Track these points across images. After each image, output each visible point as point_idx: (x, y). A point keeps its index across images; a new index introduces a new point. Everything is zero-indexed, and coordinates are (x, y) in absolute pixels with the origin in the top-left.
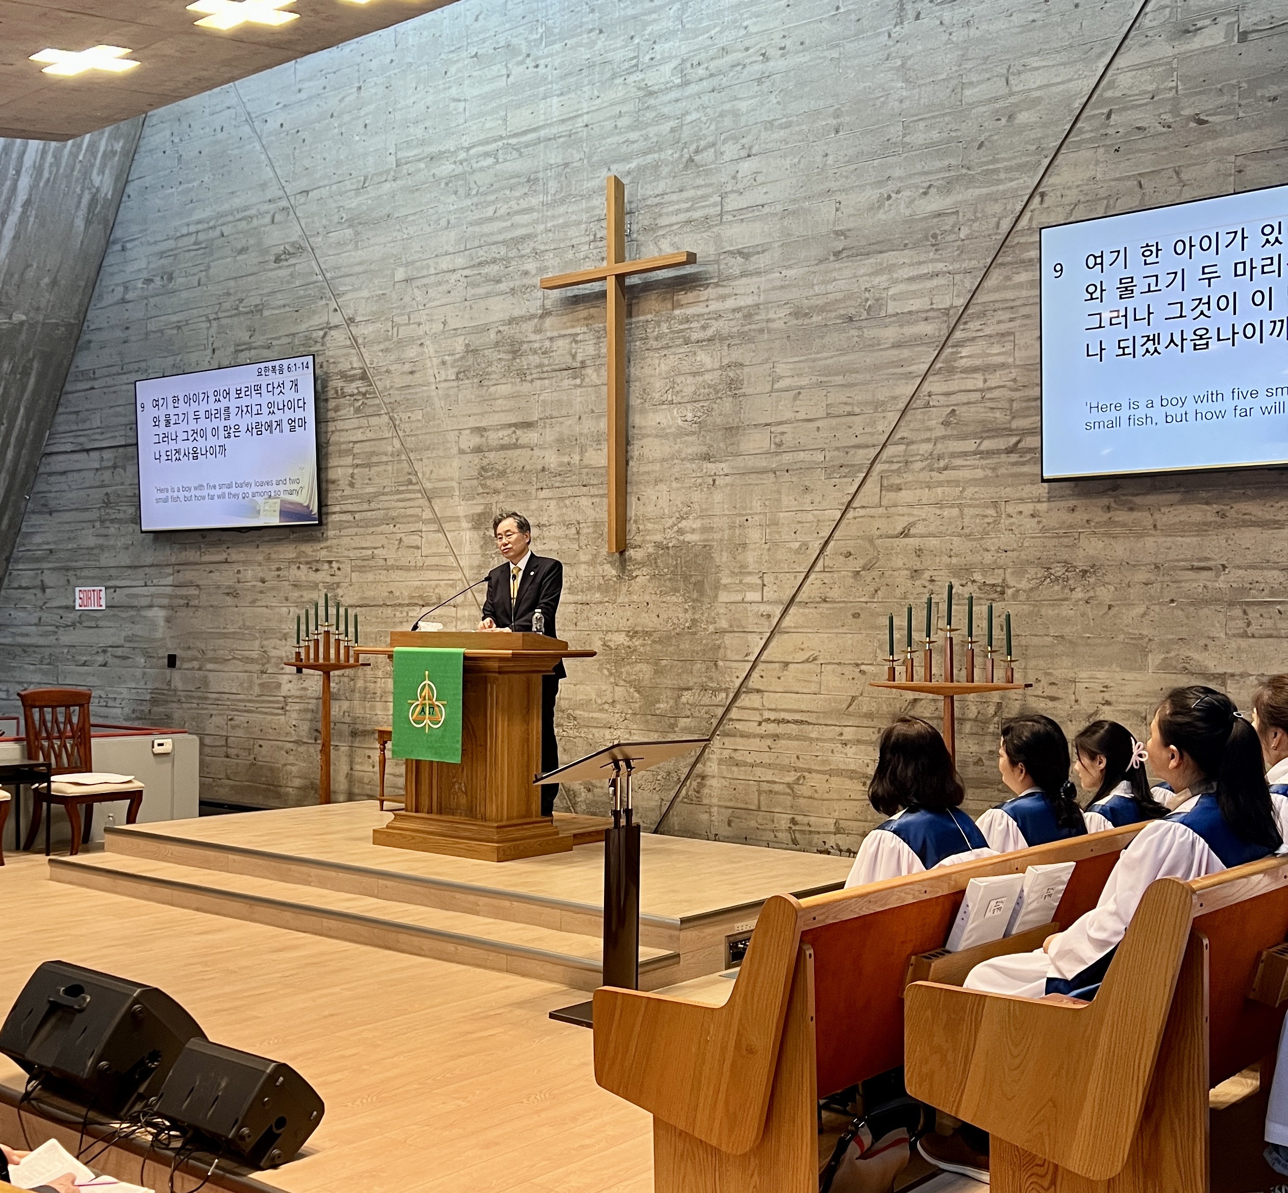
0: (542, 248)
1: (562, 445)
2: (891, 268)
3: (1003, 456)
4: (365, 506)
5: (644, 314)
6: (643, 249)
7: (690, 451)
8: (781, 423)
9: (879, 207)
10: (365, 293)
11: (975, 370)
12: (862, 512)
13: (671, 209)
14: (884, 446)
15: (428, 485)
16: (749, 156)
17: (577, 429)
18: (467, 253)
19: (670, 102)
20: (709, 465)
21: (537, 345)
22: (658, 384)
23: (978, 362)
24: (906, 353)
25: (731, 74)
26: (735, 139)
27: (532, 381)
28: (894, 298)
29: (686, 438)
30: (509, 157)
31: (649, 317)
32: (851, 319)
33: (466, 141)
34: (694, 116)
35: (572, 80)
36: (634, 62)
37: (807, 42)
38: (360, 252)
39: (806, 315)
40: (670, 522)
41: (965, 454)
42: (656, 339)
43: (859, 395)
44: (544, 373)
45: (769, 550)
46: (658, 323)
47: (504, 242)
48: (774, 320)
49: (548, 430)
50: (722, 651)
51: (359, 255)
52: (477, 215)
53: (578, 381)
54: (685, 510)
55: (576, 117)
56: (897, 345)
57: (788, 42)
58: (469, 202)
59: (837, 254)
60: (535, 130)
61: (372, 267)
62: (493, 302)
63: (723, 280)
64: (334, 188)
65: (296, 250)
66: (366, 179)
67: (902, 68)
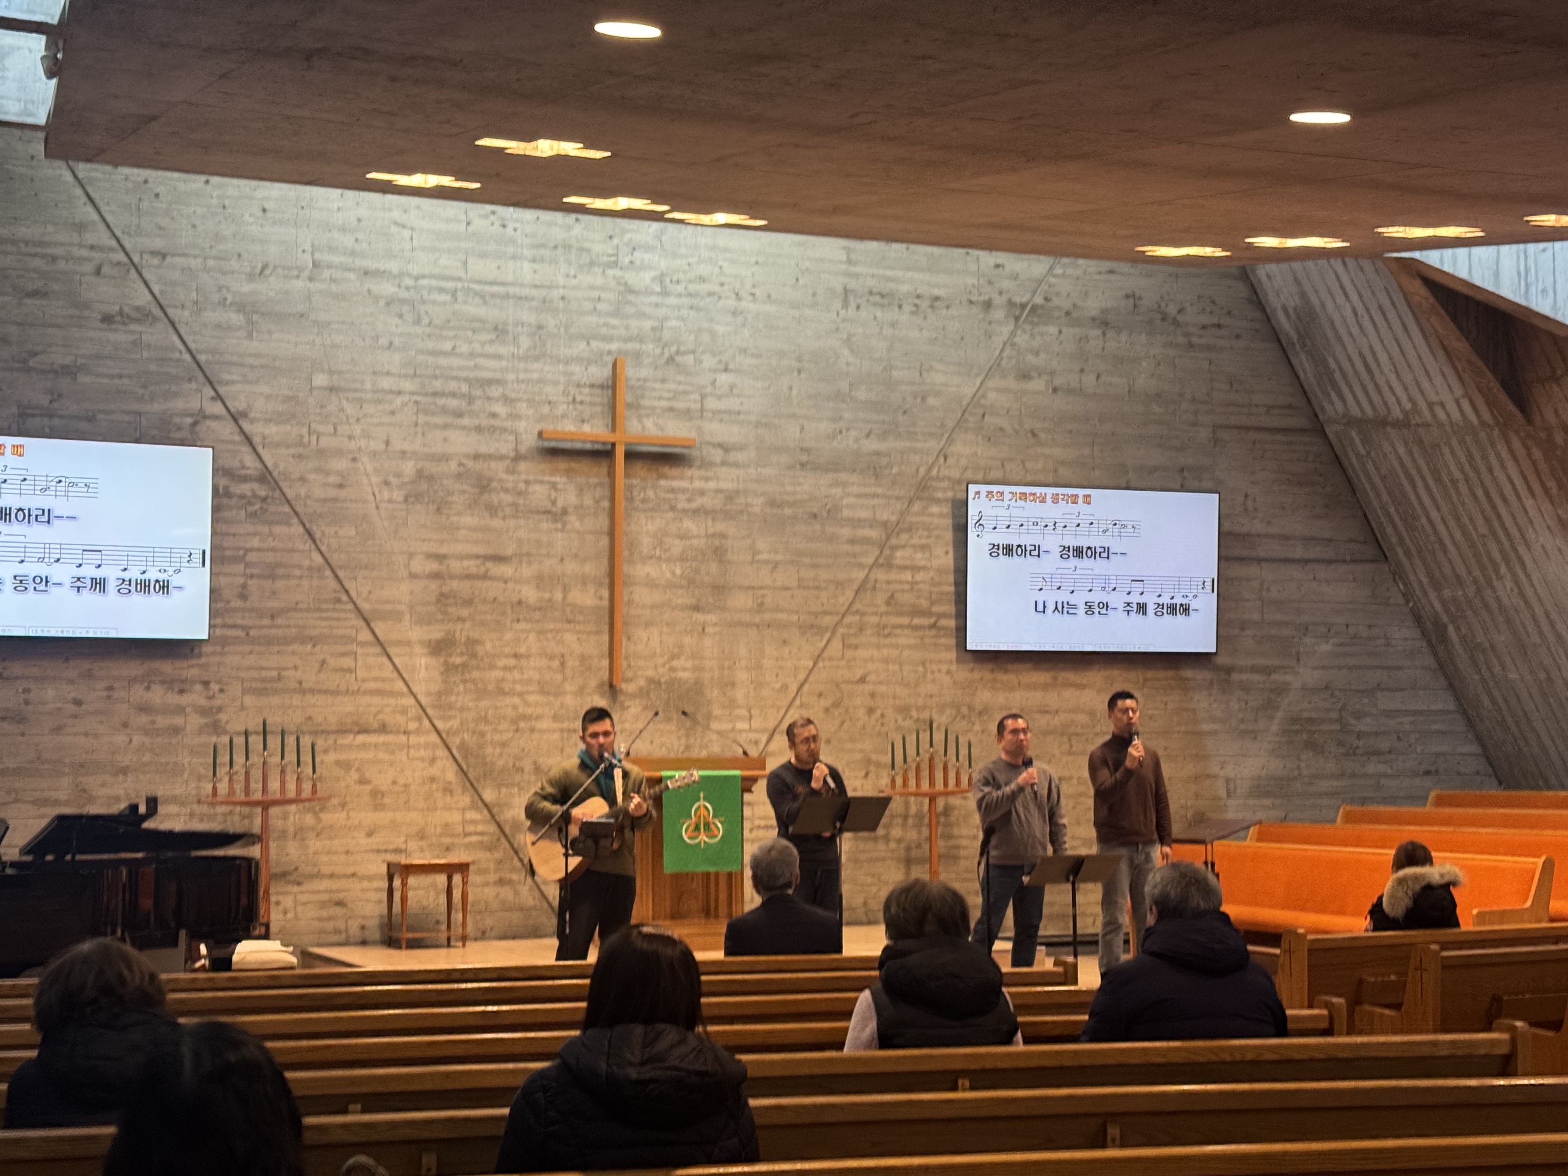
0: (514, 395)
1: (540, 581)
2: (844, 485)
3: (927, 632)
7: (679, 601)
8: (762, 588)
9: (834, 438)
11: (905, 568)
12: (828, 663)
13: (654, 394)
14: (843, 616)
15: (365, 606)
16: (726, 370)
18: (417, 380)
19: (650, 304)
20: (699, 615)
21: (510, 485)
22: (646, 541)
23: (908, 563)
24: (857, 548)
25: (708, 300)
26: (712, 353)
27: (504, 518)
28: (847, 506)
29: (676, 590)
30: (469, 299)
31: (635, 481)
32: (815, 516)
33: (414, 269)
34: (673, 323)
35: (547, 253)
36: (613, 259)
37: (773, 297)
38: (255, 344)
39: (779, 506)
40: (660, 661)
41: (901, 626)
42: (643, 501)
43: (824, 575)
45: (755, 689)
46: (645, 489)
47: (466, 380)
48: (751, 505)
49: (524, 565)
51: (255, 346)
52: (430, 345)
53: (559, 526)
54: (676, 651)
55: (550, 286)
56: (852, 541)
57: (757, 291)
58: (418, 330)
59: (803, 465)
60: (503, 284)
61: (277, 363)
62: (452, 434)
63: (706, 464)
64: (211, 263)
65: (143, 316)
66: (265, 267)
67: (848, 341)
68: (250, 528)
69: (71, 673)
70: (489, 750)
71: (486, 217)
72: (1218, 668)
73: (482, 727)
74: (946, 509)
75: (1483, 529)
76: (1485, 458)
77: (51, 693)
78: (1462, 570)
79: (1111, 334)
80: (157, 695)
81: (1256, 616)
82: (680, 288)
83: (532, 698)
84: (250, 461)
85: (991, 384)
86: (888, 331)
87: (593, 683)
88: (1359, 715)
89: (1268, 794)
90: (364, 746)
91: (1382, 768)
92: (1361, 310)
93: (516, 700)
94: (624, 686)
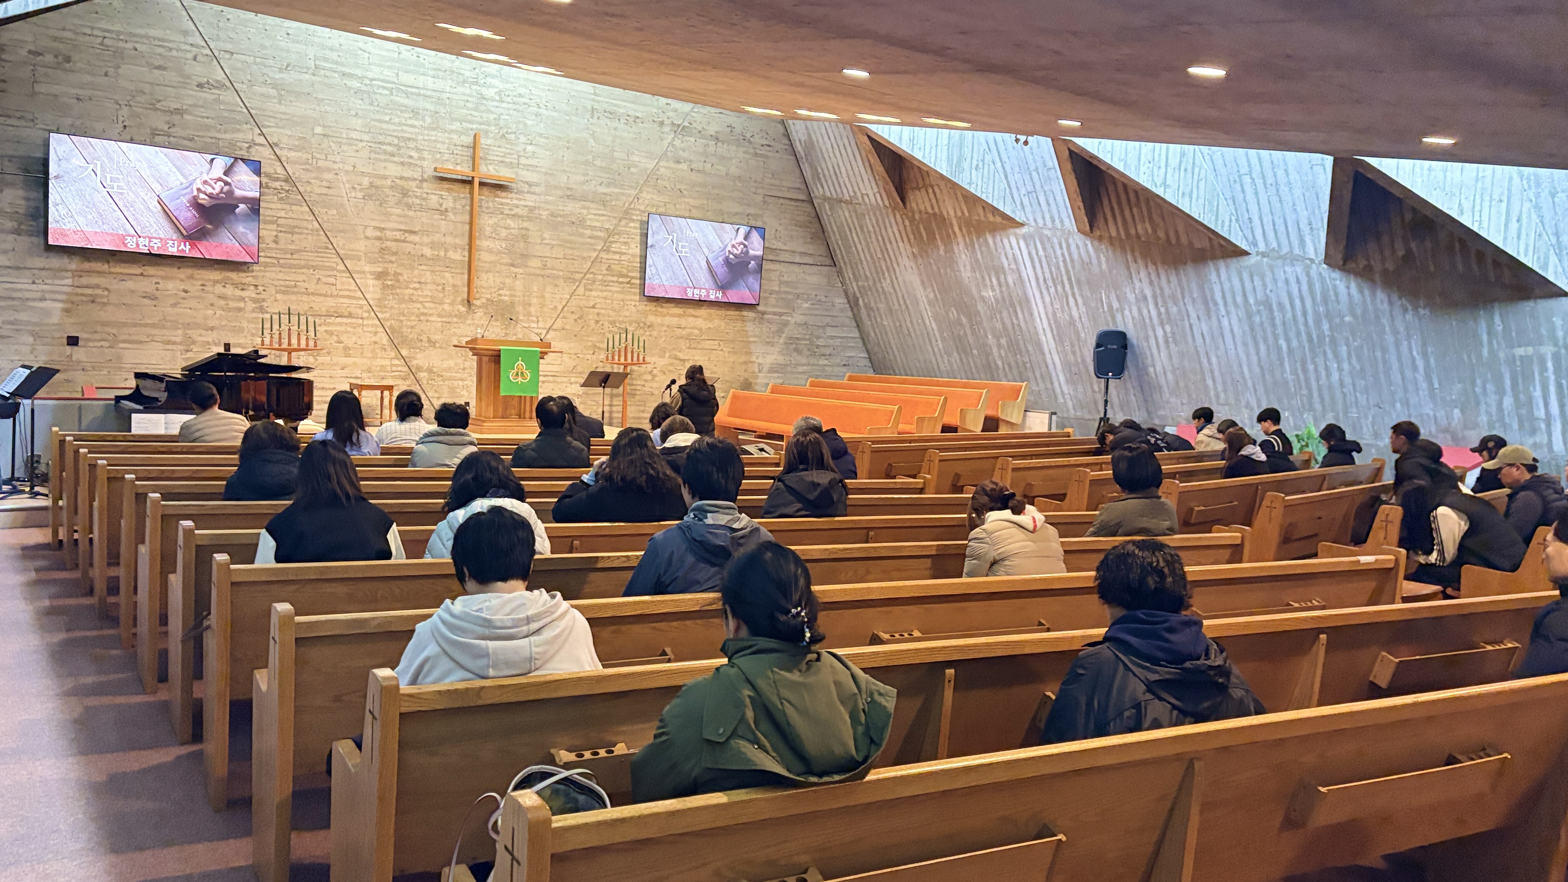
1: (433, 245)
2: (588, 208)
3: (626, 285)
4: (289, 256)
6: (481, 167)
7: (504, 261)
8: (545, 257)
9: (584, 184)
10: (289, 133)
11: (616, 253)
12: (577, 297)
13: (494, 153)
14: (585, 274)
15: (341, 252)
17: (443, 240)
19: (494, 106)
20: (513, 269)
22: (489, 229)
23: (618, 250)
24: (593, 241)
25: (523, 107)
26: (525, 134)
28: (589, 220)
29: (502, 255)
33: (370, 75)
34: (505, 117)
35: (441, 74)
37: (556, 108)
40: (494, 291)
41: (613, 282)
42: (488, 208)
44: (422, 209)
45: (540, 307)
46: (488, 202)
47: (396, 137)
51: (282, 108)
52: (378, 117)
54: (501, 286)
56: (590, 237)
57: (549, 105)
58: (372, 108)
60: (418, 88)
61: (295, 119)
62: (390, 165)
63: (519, 192)
64: (258, 60)
65: (220, 86)
66: (288, 66)
67: (593, 135)
68: (279, 206)
69: (182, 276)
70: (405, 330)
71: (409, 51)
72: (758, 312)
73: (402, 318)
74: (638, 225)
75: (880, 256)
76: (884, 223)
77: (172, 286)
78: (868, 274)
79: (719, 144)
80: (229, 291)
81: (777, 289)
82: (509, 99)
83: (427, 305)
84: (280, 170)
85: (661, 164)
86: (613, 132)
87: (459, 299)
88: (818, 338)
89: (776, 372)
90: (340, 324)
91: (826, 362)
92: (835, 146)
93: (419, 305)
94: (475, 302)
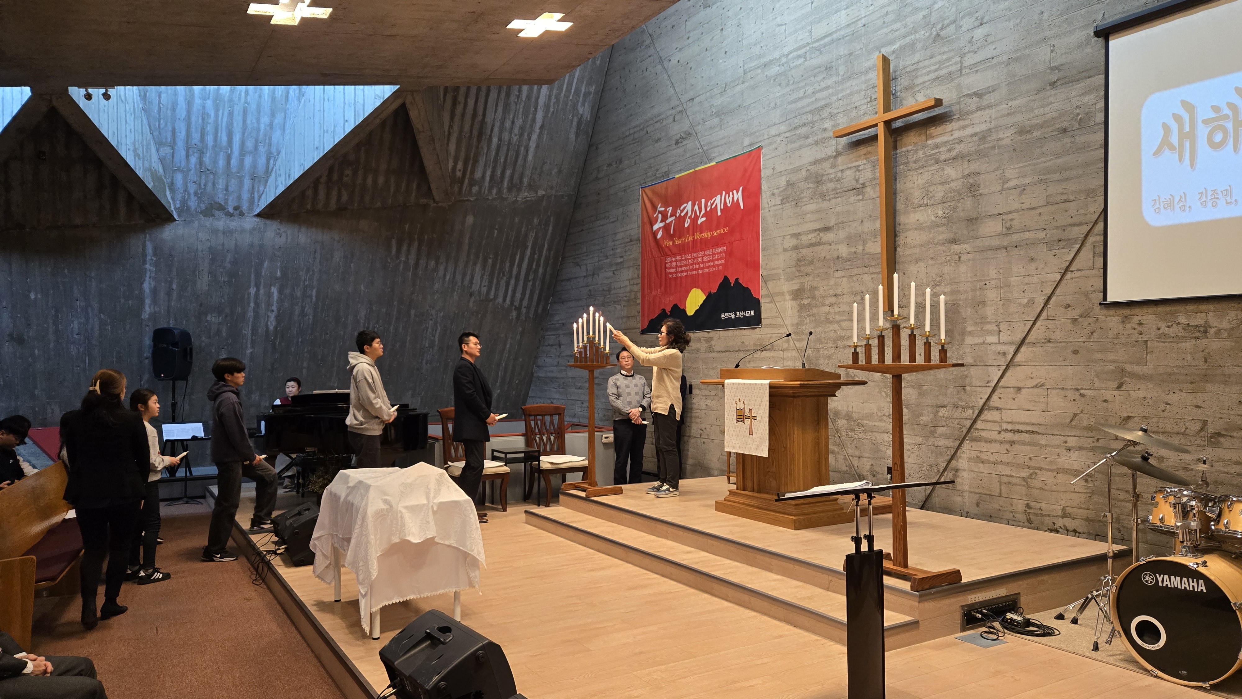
0: (836, 111)
1: (850, 241)
5: (906, 146)
6: (904, 102)
7: (941, 237)
8: (1010, 212)
16: (981, 24)
17: (861, 229)
18: (787, 122)
20: (956, 247)
21: (833, 176)
22: (917, 193)
26: (970, 14)
27: (829, 200)
29: (938, 229)
30: (813, 55)
31: (910, 148)
32: (1065, 130)
33: (786, 50)
39: (1028, 132)
42: (915, 162)
43: (1073, 187)
44: (837, 194)
45: (1003, 305)
46: (916, 151)
47: (811, 112)
48: (1002, 139)
49: (840, 231)
50: (968, 379)
51: (723, 133)
53: (861, 197)
54: (938, 279)
55: (857, 21)
58: (788, 89)
59: (1053, 84)
63: (963, 115)
64: (708, 94)
66: (726, 86)
